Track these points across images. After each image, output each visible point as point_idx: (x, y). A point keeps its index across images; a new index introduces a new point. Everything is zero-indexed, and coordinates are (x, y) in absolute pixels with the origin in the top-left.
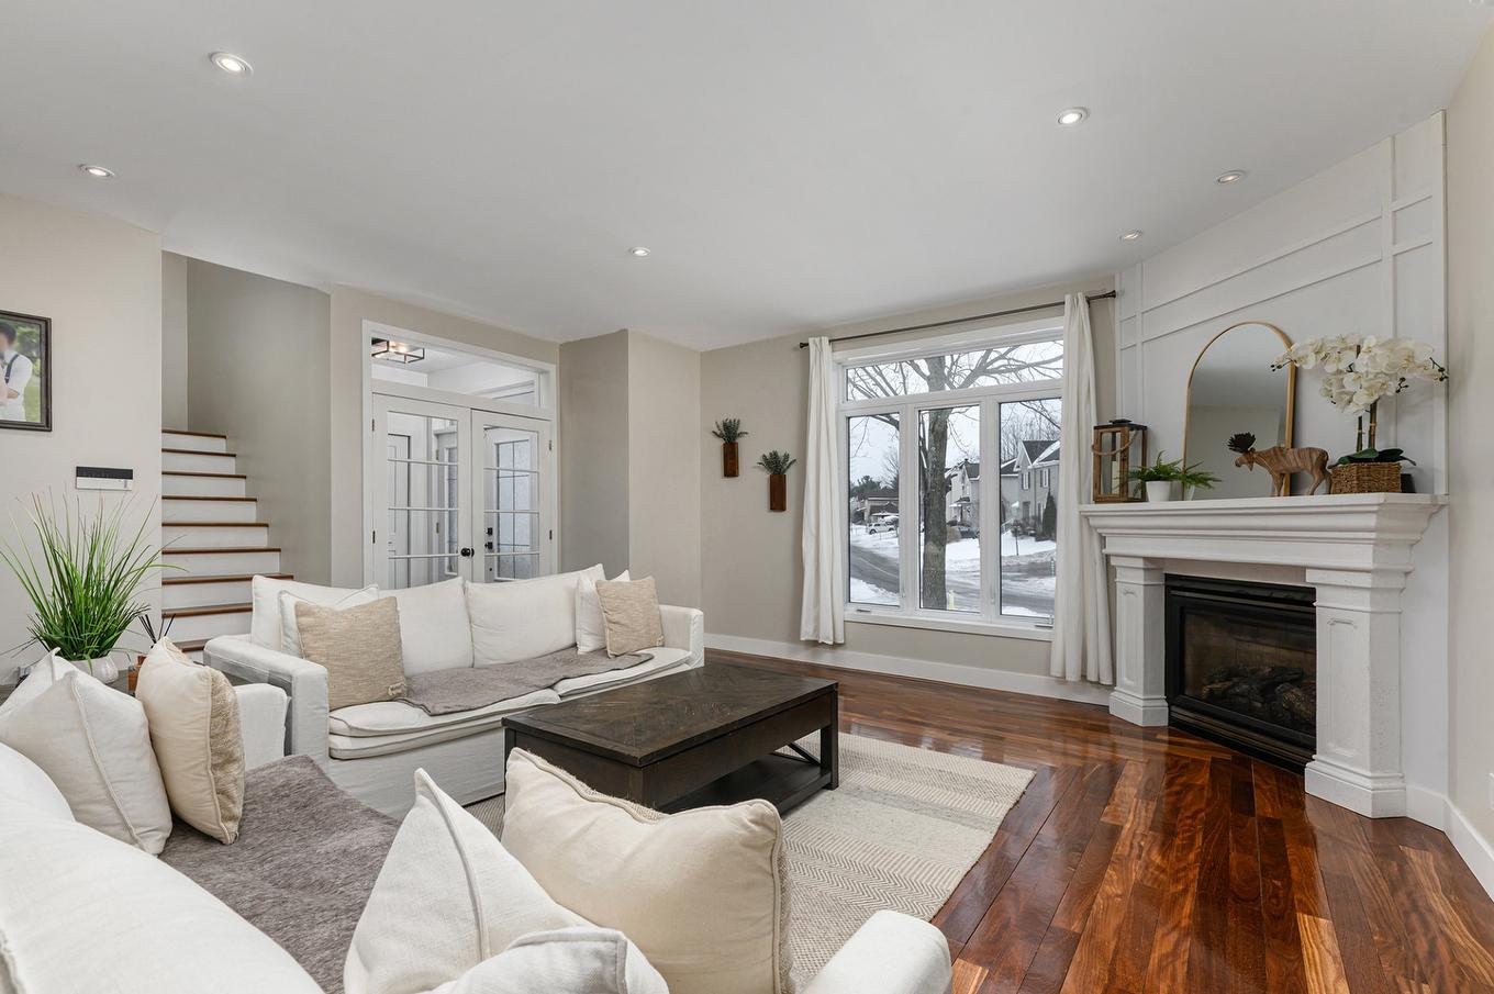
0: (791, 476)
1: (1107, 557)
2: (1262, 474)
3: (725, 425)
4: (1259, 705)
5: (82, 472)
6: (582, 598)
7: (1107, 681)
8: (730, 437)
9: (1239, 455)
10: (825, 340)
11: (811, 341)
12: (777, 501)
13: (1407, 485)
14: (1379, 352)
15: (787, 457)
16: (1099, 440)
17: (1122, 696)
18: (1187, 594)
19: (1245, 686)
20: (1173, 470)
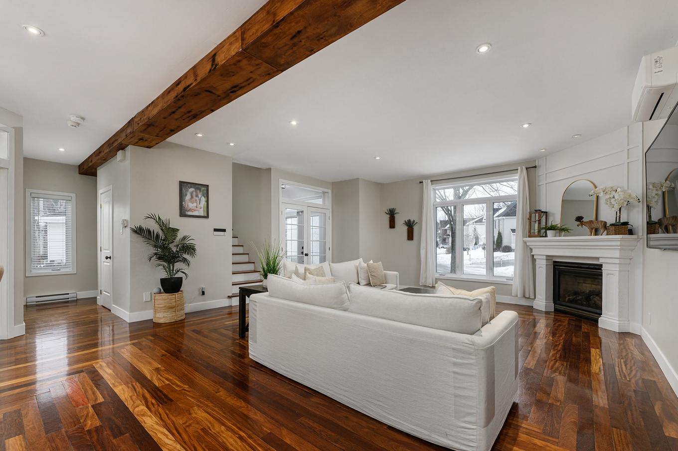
0: (416, 228)
1: (533, 256)
2: (586, 229)
3: (390, 210)
4: (585, 303)
5: (216, 230)
6: (361, 269)
7: (533, 297)
8: (392, 214)
9: (579, 223)
10: (429, 181)
11: (424, 181)
12: (410, 236)
13: (631, 232)
14: (621, 193)
15: (414, 221)
16: (530, 216)
17: (537, 302)
18: (561, 267)
19: (580, 297)
20: (556, 227)
